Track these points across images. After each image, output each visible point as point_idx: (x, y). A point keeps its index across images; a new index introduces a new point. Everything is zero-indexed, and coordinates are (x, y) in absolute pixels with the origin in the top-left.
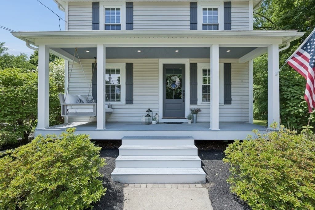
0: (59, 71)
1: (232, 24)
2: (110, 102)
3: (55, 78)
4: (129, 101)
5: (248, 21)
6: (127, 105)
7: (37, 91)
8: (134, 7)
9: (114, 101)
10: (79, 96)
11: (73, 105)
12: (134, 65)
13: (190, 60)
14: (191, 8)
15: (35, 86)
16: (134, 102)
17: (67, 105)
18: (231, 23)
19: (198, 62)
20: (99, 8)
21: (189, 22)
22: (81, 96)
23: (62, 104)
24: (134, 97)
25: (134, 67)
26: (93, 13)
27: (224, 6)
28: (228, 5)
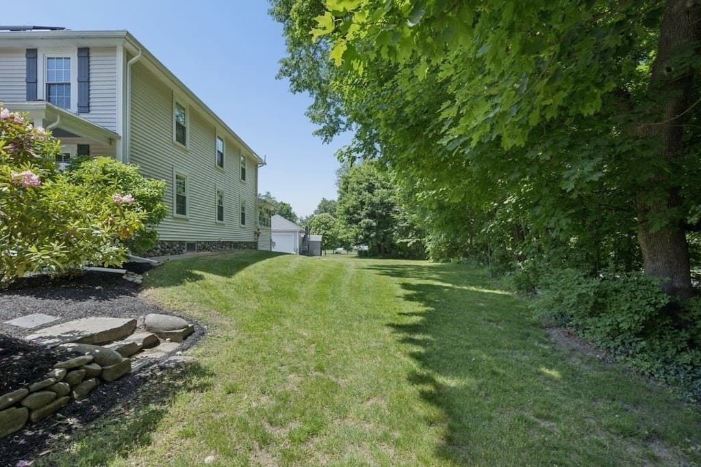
1: (91, 84)
14: (26, 57)
18: (89, 82)
21: (25, 80)
27: (78, 54)
28: (84, 53)
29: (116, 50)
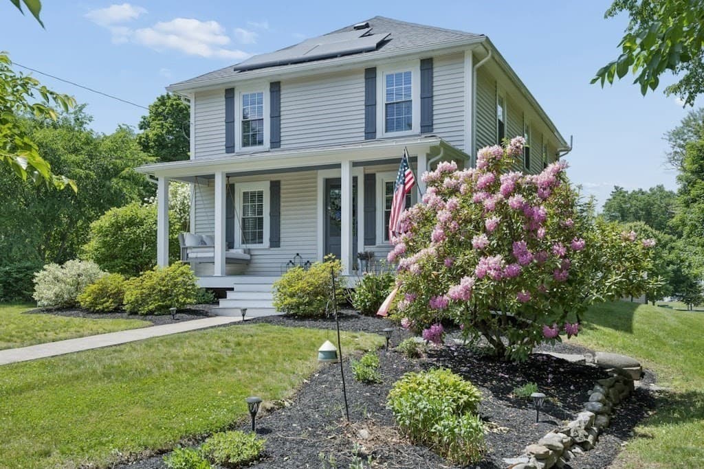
0: (185, 197)
1: (435, 98)
2: (248, 245)
3: (180, 210)
4: (275, 242)
5: (461, 90)
6: (272, 249)
7: (156, 231)
8: (282, 87)
9: (255, 243)
10: (204, 236)
11: (194, 247)
12: (282, 183)
13: (364, 168)
14: (366, 79)
15: (154, 226)
16: (282, 244)
17: (187, 248)
18: (432, 97)
19: (377, 172)
20: (233, 97)
21: (363, 103)
22: (207, 236)
23: (181, 247)
24: (282, 235)
25: (282, 187)
26: (226, 104)
27: (421, 67)
28: (427, 64)
29: (464, 57)
